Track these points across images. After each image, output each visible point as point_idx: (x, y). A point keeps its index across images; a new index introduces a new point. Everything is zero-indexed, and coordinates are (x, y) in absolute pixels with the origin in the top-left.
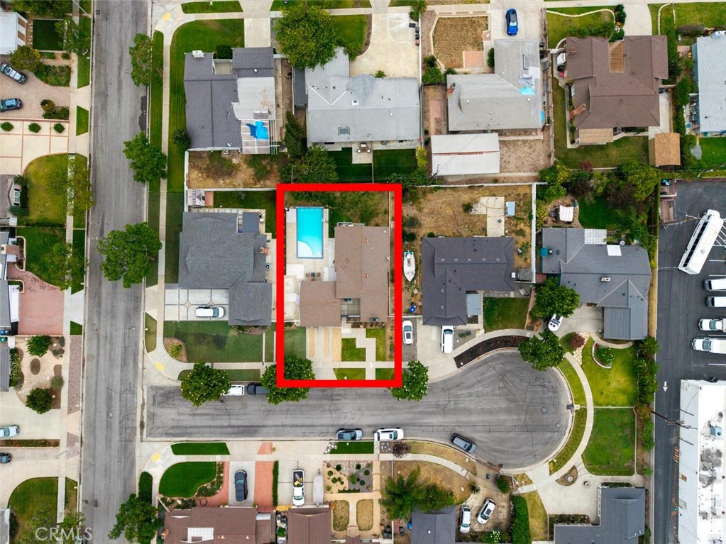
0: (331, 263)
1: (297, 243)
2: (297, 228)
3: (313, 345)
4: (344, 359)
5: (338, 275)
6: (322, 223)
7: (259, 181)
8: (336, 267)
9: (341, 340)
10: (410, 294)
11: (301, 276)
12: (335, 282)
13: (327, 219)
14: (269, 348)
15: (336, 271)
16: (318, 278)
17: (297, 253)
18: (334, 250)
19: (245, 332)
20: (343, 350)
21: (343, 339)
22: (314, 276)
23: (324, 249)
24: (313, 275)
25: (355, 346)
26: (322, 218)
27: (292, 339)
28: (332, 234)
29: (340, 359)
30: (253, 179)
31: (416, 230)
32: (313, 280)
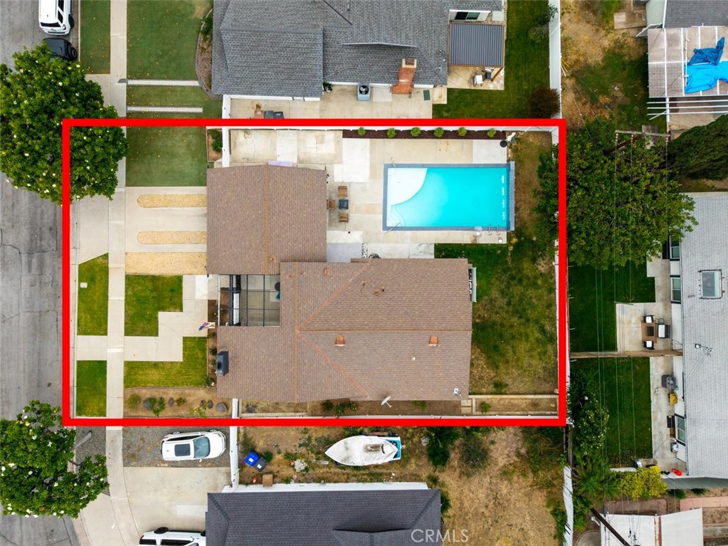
0: (374, 248)
1: (423, 166)
2: (460, 166)
3: (168, 203)
4: (131, 280)
5: (342, 265)
6: (472, 229)
7: (572, 75)
8: (363, 261)
9: (178, 273)
10: (292, 450)
11: (339, 175)
12: (323, 260)
13: (482, 241)
14: (162, 95)
15: (353, 261)
16: (335, 216)
17: (398, 166)
18: (405, 256)
19: (201, 37)
20: (154, 279)
21: (179, 279)
22: (339, 206)
23: (409, 233)
24: (344, 204)
25: (163, 309)
26: (485, 229)
27: (182, 151)
28: (444, 251)
29: (132, 271)
30: (577, 61)
31: (456, 463)
32: (330, 205)
